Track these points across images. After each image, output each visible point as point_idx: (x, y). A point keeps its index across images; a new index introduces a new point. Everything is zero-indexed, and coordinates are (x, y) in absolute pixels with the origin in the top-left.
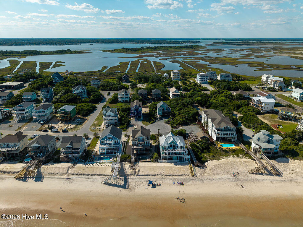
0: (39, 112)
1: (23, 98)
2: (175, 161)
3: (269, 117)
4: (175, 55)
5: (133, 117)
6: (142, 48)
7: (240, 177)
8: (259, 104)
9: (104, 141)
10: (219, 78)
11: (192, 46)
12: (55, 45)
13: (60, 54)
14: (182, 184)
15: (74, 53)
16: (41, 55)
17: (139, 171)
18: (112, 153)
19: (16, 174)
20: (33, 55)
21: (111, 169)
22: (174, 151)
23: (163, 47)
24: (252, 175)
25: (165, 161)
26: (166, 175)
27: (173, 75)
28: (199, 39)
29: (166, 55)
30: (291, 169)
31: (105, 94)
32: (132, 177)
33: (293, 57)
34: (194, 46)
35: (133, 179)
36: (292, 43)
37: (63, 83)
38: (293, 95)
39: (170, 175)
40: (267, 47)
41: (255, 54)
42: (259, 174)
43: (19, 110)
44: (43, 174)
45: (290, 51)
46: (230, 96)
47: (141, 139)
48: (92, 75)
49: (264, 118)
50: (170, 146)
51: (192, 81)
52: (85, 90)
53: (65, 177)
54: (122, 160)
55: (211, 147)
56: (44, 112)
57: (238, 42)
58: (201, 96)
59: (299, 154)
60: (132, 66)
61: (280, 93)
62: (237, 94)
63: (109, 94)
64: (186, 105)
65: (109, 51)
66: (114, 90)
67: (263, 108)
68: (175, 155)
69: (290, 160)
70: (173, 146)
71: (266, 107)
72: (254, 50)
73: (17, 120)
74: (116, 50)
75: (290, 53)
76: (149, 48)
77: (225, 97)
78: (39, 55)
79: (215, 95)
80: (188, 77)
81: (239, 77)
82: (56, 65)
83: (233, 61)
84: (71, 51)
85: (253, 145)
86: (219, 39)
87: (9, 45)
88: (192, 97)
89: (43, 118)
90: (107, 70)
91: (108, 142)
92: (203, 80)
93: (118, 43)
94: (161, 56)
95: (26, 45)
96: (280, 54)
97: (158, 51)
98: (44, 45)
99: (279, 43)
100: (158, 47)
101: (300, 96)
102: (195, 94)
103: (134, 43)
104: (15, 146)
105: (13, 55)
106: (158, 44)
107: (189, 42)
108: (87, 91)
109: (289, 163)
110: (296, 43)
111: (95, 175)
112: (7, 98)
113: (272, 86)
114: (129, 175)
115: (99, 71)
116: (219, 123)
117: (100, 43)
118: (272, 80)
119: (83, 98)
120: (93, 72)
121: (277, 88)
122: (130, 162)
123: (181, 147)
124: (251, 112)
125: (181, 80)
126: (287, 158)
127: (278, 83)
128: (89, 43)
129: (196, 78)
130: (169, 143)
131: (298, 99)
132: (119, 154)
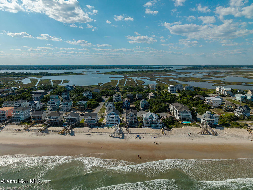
0: (64, 104)
1: (50, 98)
2: (152, 127)
3: (217, 110)
4: (153, 76)
5: (124, 108)
6: (127, 72)
7: (192, 135)
8: (210, 102)
9: (109, 116)
10: (184, 89)
11: (166, 70)
12: (60, 70)
13: (65, 75)
14: (157, 138)
15: (76, 75)
16: (51, 76)
17: (131, 131)
18: (114, 124)
19: (59, 132)
20: (46, 76)
21: (114, 130)
22: (152, 121)
23: (143, 71)
24: (200, 135)
25: (146, 127)
26: (147, 134)
27: (151, 87)
28: (172, 66)
29: (145, 76)
30: (225, 133)
31: (104, 98)
32: (127, 134)
33: (245, 77)
34: (167, 70)
35: (127, 135)
36: (248, 68)
37: (74, 91)
38: (236, 99)
39: (149, 134)
40: (226, 71)
41: (215, 76)
42: (204, 134)
43: (52, 103)
44: (75, 132)
45: (244, 74)
46: (191, 98)
47: (132, 115)
48: (92, 87)
49: (213, 110)
50: (149, 118)
51: (164, 91)
52: (91, 94)
53: (88, 133)
54: (121, 126)
55: (175, 122)
56: (67, 104)
57: (203, 67)
58: (170, 98)
59: (230, 125)
60: (120, 83)
61: (228, 98)
62: (196, 97)
63: (106, 98)
64: (160, 102)
65: (102, 73)
66: (110, 96)
67: (213, 104)
68: (153, 123)
69: (225, 128)
70: (151, 118)
71: (215, 104)
72: (215, 73)
73: (50, 109)
74: (107, 73)
75: (244, 75)
76: (132, 71)
77: (188, 99)
78: (50, 76)
79: (181, 98)
80: (162, 89)
81: (200, 89)
82: (65, 82)
83: (197, 80)
84: (73, 73)
85: (202, 120)
86: (188, 66)
87: (25, 70)
88: (164, 99)
89: (67, 108)
90: (102, 85)
91: (112, 116)
92: (173, 90)
93: (108, 68)
94: (141, 77)
95: (38, 69)
96: (235, 75)
97: (140, 73)
98: (51, 70)
99: (237, 68)
100: (139, 71)
101: (241, 99)
102: (167, 97)
103: (120, 68)
104: (57, 118)
105: (32, 76)
106: (139, 69)
107: (164, 67)
108: (93, 94)
109: (223, 130)
110: (251, 68)
111: (105, 133)
112: (40, 98)
113: (223, 94)
114: (125, 133)
115: (97, 85)
116: (181, 109)
117: (94, 68)
118: (223, 90)
119: (90, 99)
120: (93, 86)
121: (227, 95)
122: (125, 127)
123: (156, 119)
124: (205, 107)
125: (157, 90)
126: (223, 127)
127: (227, 91)
128: (86, 68)
129: (168, 89)
130: (148, 116)
131: (240, 101)
132: (119, 123)
